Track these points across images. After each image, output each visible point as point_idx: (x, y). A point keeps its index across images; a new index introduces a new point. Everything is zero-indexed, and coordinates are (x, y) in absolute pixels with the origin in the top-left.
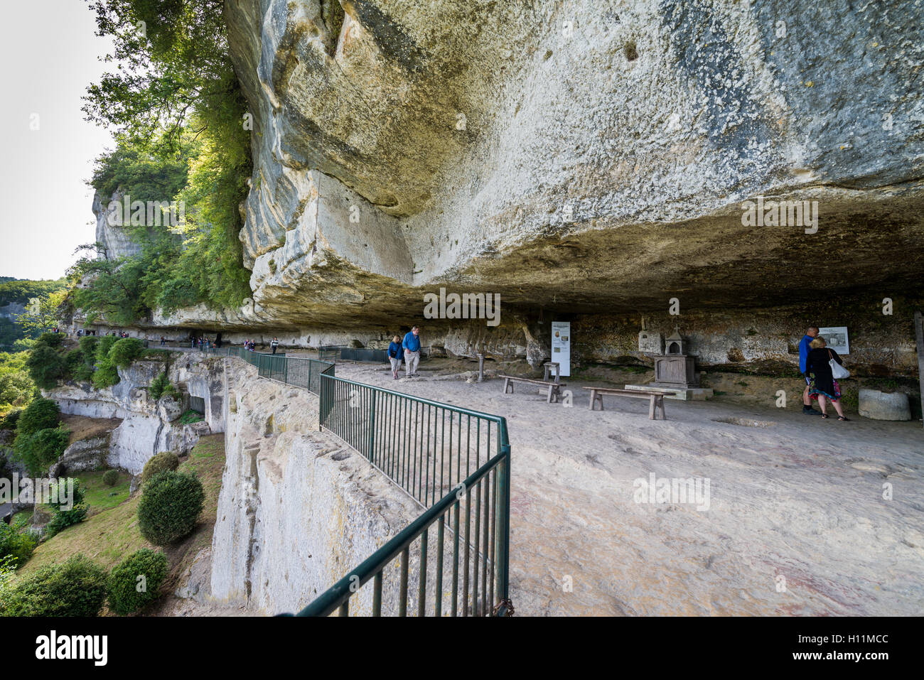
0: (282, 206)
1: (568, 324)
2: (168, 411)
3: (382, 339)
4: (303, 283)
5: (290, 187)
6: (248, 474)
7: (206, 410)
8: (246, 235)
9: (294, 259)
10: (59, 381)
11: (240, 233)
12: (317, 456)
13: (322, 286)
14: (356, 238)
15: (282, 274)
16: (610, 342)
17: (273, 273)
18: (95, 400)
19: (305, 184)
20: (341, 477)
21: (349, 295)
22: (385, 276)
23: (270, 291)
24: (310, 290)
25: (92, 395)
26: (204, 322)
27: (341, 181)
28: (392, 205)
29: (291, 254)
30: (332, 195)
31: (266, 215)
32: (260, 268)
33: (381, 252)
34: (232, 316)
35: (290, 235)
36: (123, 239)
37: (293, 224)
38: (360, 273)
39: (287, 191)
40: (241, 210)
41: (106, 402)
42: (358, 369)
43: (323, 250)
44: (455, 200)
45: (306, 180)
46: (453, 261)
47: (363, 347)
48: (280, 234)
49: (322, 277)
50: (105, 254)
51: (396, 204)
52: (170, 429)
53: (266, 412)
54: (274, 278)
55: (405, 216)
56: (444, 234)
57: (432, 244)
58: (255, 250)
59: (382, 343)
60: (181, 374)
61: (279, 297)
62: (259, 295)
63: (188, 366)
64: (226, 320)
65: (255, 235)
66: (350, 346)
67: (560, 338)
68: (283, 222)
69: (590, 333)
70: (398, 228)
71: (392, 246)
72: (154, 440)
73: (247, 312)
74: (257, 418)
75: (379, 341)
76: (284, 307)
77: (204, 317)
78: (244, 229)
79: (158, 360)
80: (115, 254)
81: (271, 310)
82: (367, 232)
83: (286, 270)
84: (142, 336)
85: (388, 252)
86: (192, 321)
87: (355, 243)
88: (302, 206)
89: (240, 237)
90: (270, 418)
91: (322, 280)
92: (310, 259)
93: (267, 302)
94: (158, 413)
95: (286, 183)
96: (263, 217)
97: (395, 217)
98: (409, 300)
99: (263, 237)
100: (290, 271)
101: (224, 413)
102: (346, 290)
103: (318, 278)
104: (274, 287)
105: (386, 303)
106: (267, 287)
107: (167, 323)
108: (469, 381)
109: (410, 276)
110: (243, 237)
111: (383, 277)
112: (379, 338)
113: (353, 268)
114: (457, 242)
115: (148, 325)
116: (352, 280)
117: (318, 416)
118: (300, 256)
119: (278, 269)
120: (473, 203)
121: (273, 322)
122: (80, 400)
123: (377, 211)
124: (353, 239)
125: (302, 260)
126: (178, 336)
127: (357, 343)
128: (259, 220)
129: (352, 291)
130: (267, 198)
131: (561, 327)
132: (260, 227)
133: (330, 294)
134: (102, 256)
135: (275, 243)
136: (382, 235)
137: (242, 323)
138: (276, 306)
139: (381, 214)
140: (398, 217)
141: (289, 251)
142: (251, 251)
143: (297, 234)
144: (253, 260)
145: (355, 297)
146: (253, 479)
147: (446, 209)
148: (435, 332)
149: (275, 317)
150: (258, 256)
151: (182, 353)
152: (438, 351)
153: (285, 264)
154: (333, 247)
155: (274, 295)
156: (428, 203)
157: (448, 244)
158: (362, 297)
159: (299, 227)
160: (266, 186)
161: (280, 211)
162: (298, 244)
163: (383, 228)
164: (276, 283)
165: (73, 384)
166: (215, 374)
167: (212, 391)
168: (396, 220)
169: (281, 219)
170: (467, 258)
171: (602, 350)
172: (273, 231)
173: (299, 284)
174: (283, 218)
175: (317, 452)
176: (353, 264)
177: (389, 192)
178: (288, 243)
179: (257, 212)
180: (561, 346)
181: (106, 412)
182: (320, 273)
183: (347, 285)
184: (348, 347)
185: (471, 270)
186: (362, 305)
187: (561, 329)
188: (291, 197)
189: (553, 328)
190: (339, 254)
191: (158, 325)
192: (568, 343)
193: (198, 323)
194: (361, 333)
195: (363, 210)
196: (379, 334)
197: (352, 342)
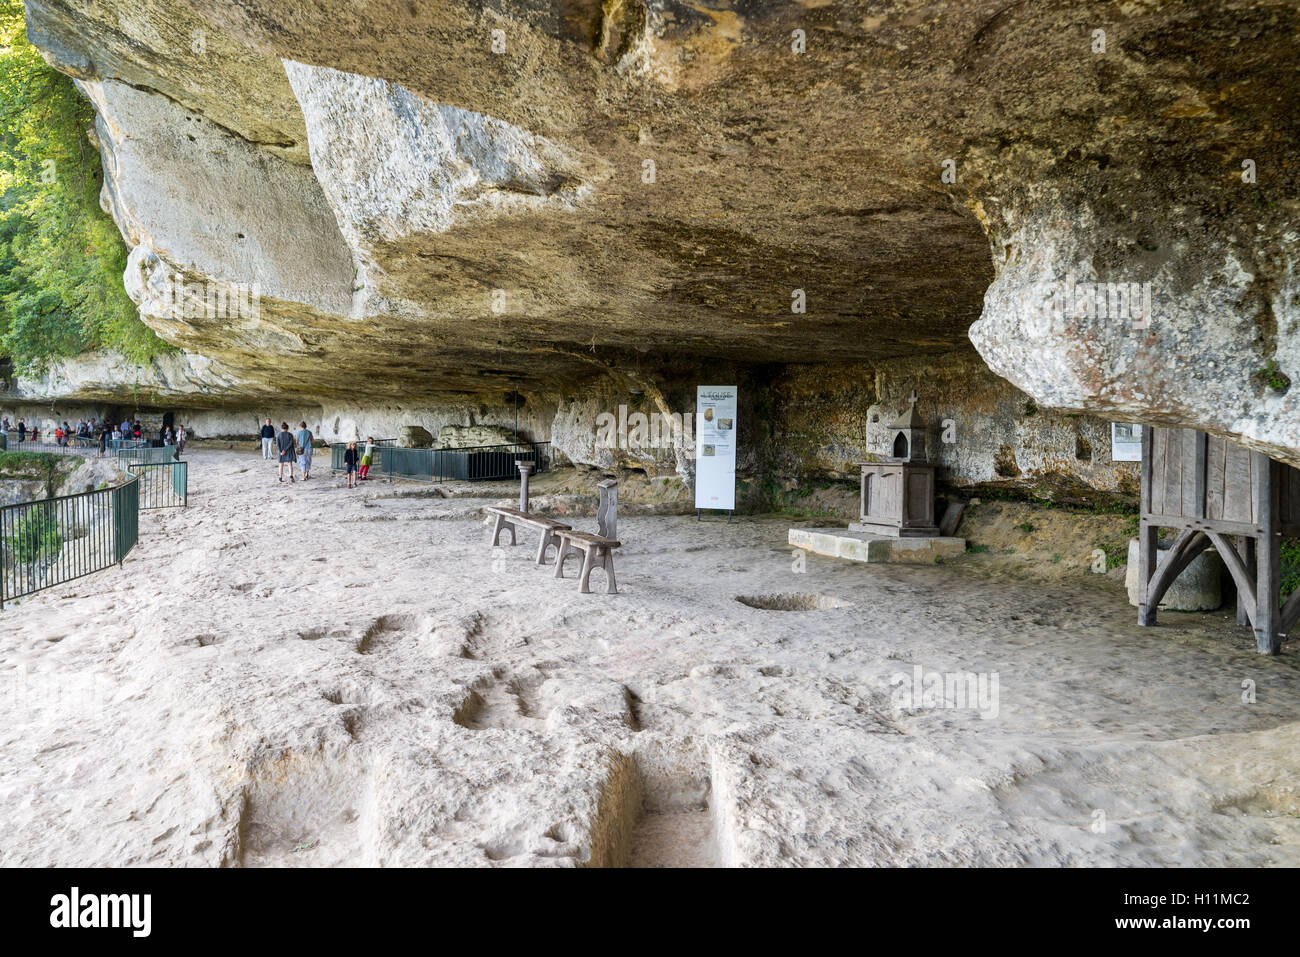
1: (733, 390)
3: (471, 425)
14: (215, 221)
16: (844, 429)
21: (278, 337)
22: (286, 299)
23: (157, 324)
24: (213, 325)
26: (122, 388)
27: (172, 100)
28: (292, 144)
30: (155, 132)
32: (129, 276)
33: (276, 246)
34: (174, 375)
47: (430, 441)
51: (294, 141)
61: (181, 338)
64: (165, 382)
66: (400, 440)
67: (715, 422)
69: (811, 409)
71: (305, 233)
77: (120, 378)
82: (241, 207)
85: (292, 248)
86: (96, 386)
87: (213, 234)
107: (46, 391)
109: (346, 298)
112: (466, 423)
115: (9, 396)
123: (266, 157)
124: (209, 224)
129: (276, 328)
131: (716, 397)
133: (249, 333)
136: (279, 210)
137: (197, 389)
139: (276, 164)
145: (289, 339)
151: (81, 461)
158: (298, 340)
163: (281, 193)
171: (831, 449)
176: (213, 278)
180: (716, 442)
184: (398, 444)
186: (317, 355)
187: (718, 403)
189: (700, 400)
190: (176, 259)
191: (28, 395)
192: (732, 434)
193: (110, 390)
194: (432, 411)
195: (231, 158)
196: (466, 411)
197: (407, 431)
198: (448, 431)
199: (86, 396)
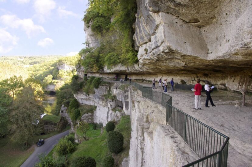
0: (149, 26)
2: (111, 106)
3: (194, 80)
4: (159, 58)
5: (152, 19)
6: (141, 135)
7: (123, 106)
8: (136, 37)
9: (155, 48)
10: (78, 92)
11: (133, 37)
12: (166, 135)
13: (166, 59)
14: (180, 39)
15: (150, 54)
17: (146, 53)
18: (89, 99)
19: (158, 18)
20: (174, 145)
21: (178, 63)
22: (194, 55)
23: (145, 61)
24: (162, 60)
25: (88, 97)
26: (121, 71)
27: (173, 15)
28: (197, 22)
29: (153, 46)
30: (170, 22)
31: (143, 29)
32: (141, 51)
33: (192, 44)
34: (131, 69)
35: (153, 37)
36: (93, 39)
37: (154, 33)
38: (183, 54)
39: (151, 20)
40: (133, 27)
41: (92, 100)
42: (183, 95)
43: (166, 46)
44: (228, 19)
45: (158, 16)
46: (227, 49)
47: (185, 83)
48: (149, 37)
49: (167, 56)
50: (88, 46)
51: (199, 21)
52: (111, 112)
53: (146, 113)
54: (147, 56)
55: (203, 26)
56: (223, 35)
57: (217, 39)
58: (139, 43)
59: (194, 81)
60: (115, 92)
61: (149, 63)
62: (141, 61)
63: (116, 88)
64: (128, 70)
65: (139, 37)
68: (150, 32)
70: (200, 32)
71: (197, 41)
72: (106, 115)
73: (136, 67)
74: (143, 114)
75: (193, 80)
76: (151, 66)
77: (121, 69)
78: (135, 35)
79: (106, 86)
80: (91, 46)
81: (146, 67)
82: (185, 36)
83: (152, 53)
84: (101, 76)
85: (195, 44)
86: (117, 70)
87: (179, 42)
88: (157, 27)
89: (133, 38)
90: (148, 115)
91: (166, 57)
92: (161, 49)
93: (144, 64)
94: (107, 105)
95: (151, 18)
96: (142, 30)
97: (199, 27)
98: (206, 65)
99: (142, 38)
100: (153, 53)
101: (129, 108)
102: (177, 61)
103: (165, 56)
104: (147, 59)
105: (195, 66)
106: (144, 59)
107: (108, 71)
108: (236, 106)
109: (206, 55)
110: (135, 38)
111: (193, 56)
112: (193, 79)
113: (180, 53)
114: (229, 41)
115: (102, 72)
116: (179, 57)
117: (166, 118)
118: (157, 47)
119: (149, 52)
120: (237, 22)
121: (146, 71)
122: (84, 99)
123: (190, 25)
125: (158, 49)
126: (112, 76)
127: (182, 81)
128: (140, 31)
129: (179, 61)
130: (143, 22)
132: (141, 34)
133: (170, 62)
134: (87, 47)
135: (147, 40)
137: (134, 71)
138: (147, 66)
139: (192, 27)
140: (200, 27)
141: (152, 45)
142: (138, 44)
143: (156, 38)
144: (138, 47)
145: (181, 63)
146: (142, 137)
147: (223, 23)
148: (222, 77)
149: (147, 69)
150: (140, 45)
151: (114, 83)
152: (223, 87)
153: (151, 50)
154: (171, 45)
155: (147, 62)
156: (214, 20)
157: (225, 40)
158: (184, 63)
159: (157, 35)
160: (143, 18)
161: (149, 28)
162: (156, 42)
163: (193, 33)
164: (148, 58)
165: (82, 93)
166: (126, 92)
167: (125, 99)
168: (198, 28)
169: (149, 30)
170: (234, 49)
172: (146, 36)
173: (157, 58)
174: (150, 30)
175: (166, 134)
176: (179, 51)
177: (195, 17)
178: (152, 41)
179: (139, 28)
181: (92, 103)
182: (166, 54)
183: (177, 59)
184: (179, 83)
185: (236, 54)
186: (184, 67)
188: (153, 23)
190: (173, 48)
191: (106, 72)
193: (119, 71)
194: (184, 76)
195: (183, 26)
196: (193, 77)
197: (180, 81)
198: (190, 81)
199: (115, 72)
